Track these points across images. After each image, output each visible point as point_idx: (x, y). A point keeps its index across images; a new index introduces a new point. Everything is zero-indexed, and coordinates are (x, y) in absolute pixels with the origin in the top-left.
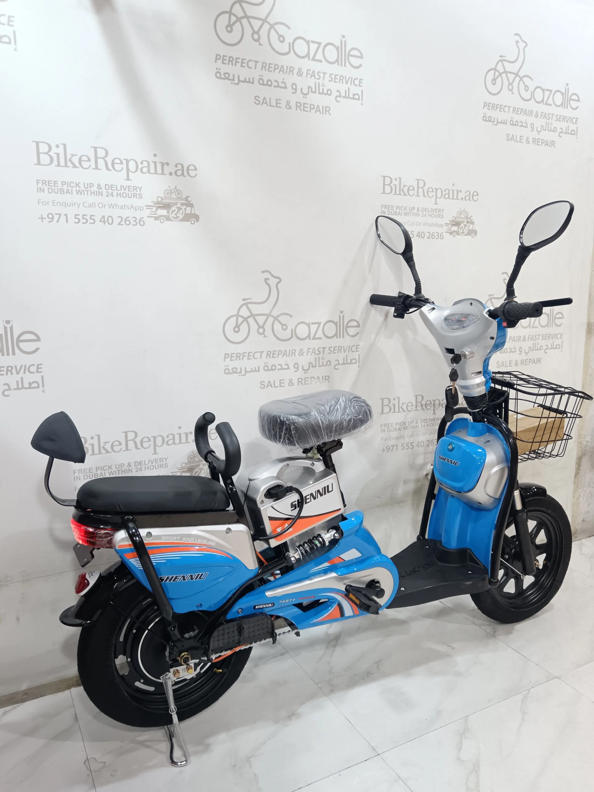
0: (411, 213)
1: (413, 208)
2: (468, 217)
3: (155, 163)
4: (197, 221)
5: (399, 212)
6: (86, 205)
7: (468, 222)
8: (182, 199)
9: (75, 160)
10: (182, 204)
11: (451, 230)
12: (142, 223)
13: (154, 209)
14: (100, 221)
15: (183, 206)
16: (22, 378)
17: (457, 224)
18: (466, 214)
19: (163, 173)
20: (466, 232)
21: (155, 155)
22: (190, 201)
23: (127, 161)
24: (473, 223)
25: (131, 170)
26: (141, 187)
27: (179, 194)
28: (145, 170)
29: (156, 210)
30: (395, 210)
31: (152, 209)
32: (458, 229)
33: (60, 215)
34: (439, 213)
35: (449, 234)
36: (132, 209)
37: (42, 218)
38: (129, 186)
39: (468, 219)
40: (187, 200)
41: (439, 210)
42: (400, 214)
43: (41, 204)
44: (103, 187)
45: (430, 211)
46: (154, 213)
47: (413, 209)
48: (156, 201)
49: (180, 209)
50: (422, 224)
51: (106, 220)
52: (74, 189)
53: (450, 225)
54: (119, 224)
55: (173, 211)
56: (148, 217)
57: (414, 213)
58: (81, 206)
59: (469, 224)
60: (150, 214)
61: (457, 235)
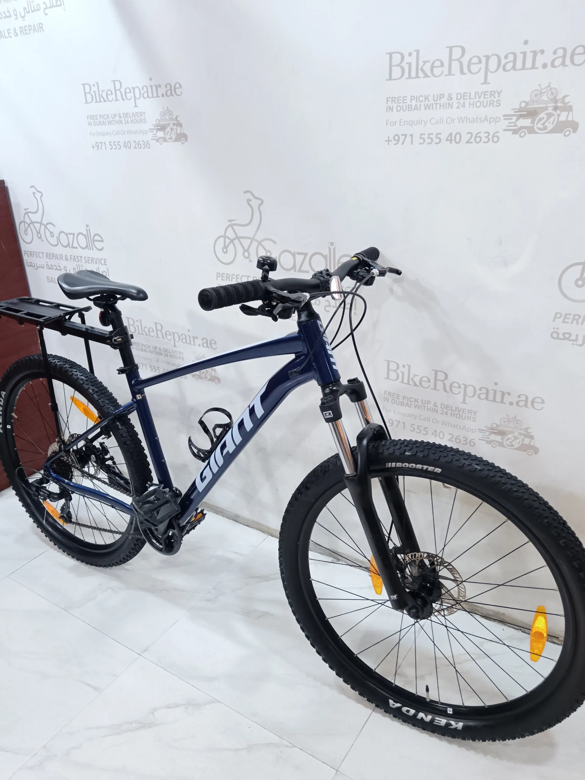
0: (436, 104)
1: (441, 96)
2: (557, 98)
3: (151, 86)
4: (186, 140)
5: (416, 105)
6: (114, 133)
7: (556, 108)
8: (173, 120)
9: (104, 95)
10: (174, 125)
11: (515, 126)
12: (148, 146)
13: (155, 131)
14: (124, 146)
15: (174, 126)
16: (98, 267)
17: (532, 114)
18: (552, 94)
19: (158, 96)
20: (550, 126)
21: (151, 79)
22: (179, 121)
23: (134, 89)
24: (569, 109)
25: (137, 97)
26: (145, 112)
27: (170, 114)
28: (145, 95)
29: (157, 132)
30: (409, 103)
31: (153, 132)
32: (533, 122)
33: (102, 143)
34: (492, 98)
35: (511, 132)
36: (141, 133)
37: (93, 147)
38: (137, 113)
39: (556, 102)
40: (177, 120)
41: (492, 93)
42: (417, 108)
43: (91, 135)
44: (122, 116)
45: (473, 96)
46: (155, 136)
47: (440, 98)
48: (155, 124)
49: (172, 129)
50: (456, 121)
51: (127, 145)
52: (106, 120)
53: (514, 118)
54: (135, 148)
55: (168, 132)
56: (152, 139)
57: (442, 104)
58: (112, 134)
59: (558, 112)
60: (153, 137)
61: (529, 133)
